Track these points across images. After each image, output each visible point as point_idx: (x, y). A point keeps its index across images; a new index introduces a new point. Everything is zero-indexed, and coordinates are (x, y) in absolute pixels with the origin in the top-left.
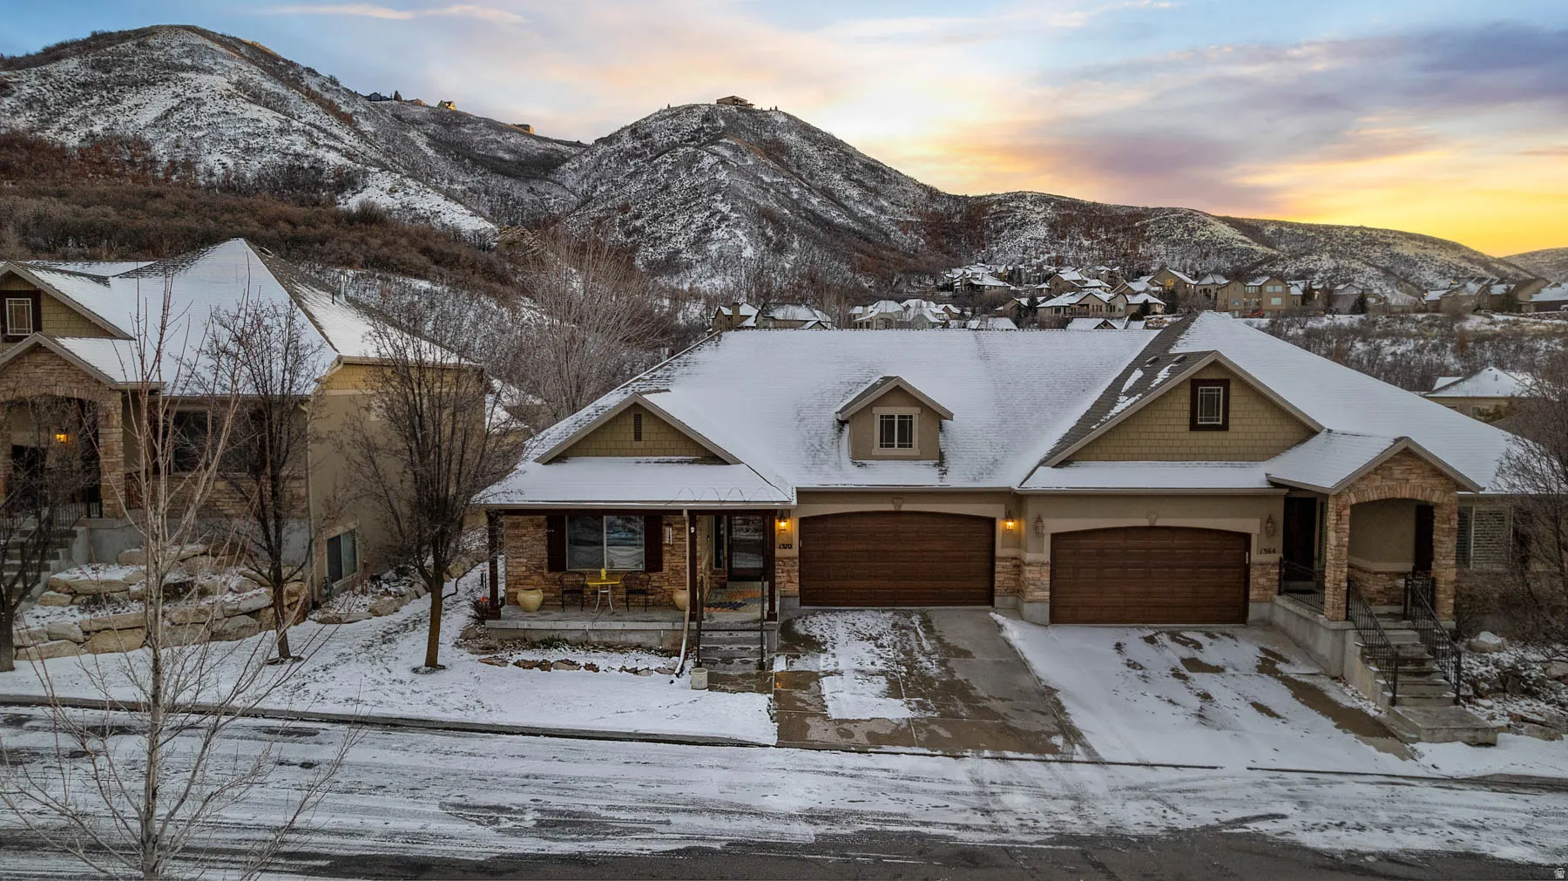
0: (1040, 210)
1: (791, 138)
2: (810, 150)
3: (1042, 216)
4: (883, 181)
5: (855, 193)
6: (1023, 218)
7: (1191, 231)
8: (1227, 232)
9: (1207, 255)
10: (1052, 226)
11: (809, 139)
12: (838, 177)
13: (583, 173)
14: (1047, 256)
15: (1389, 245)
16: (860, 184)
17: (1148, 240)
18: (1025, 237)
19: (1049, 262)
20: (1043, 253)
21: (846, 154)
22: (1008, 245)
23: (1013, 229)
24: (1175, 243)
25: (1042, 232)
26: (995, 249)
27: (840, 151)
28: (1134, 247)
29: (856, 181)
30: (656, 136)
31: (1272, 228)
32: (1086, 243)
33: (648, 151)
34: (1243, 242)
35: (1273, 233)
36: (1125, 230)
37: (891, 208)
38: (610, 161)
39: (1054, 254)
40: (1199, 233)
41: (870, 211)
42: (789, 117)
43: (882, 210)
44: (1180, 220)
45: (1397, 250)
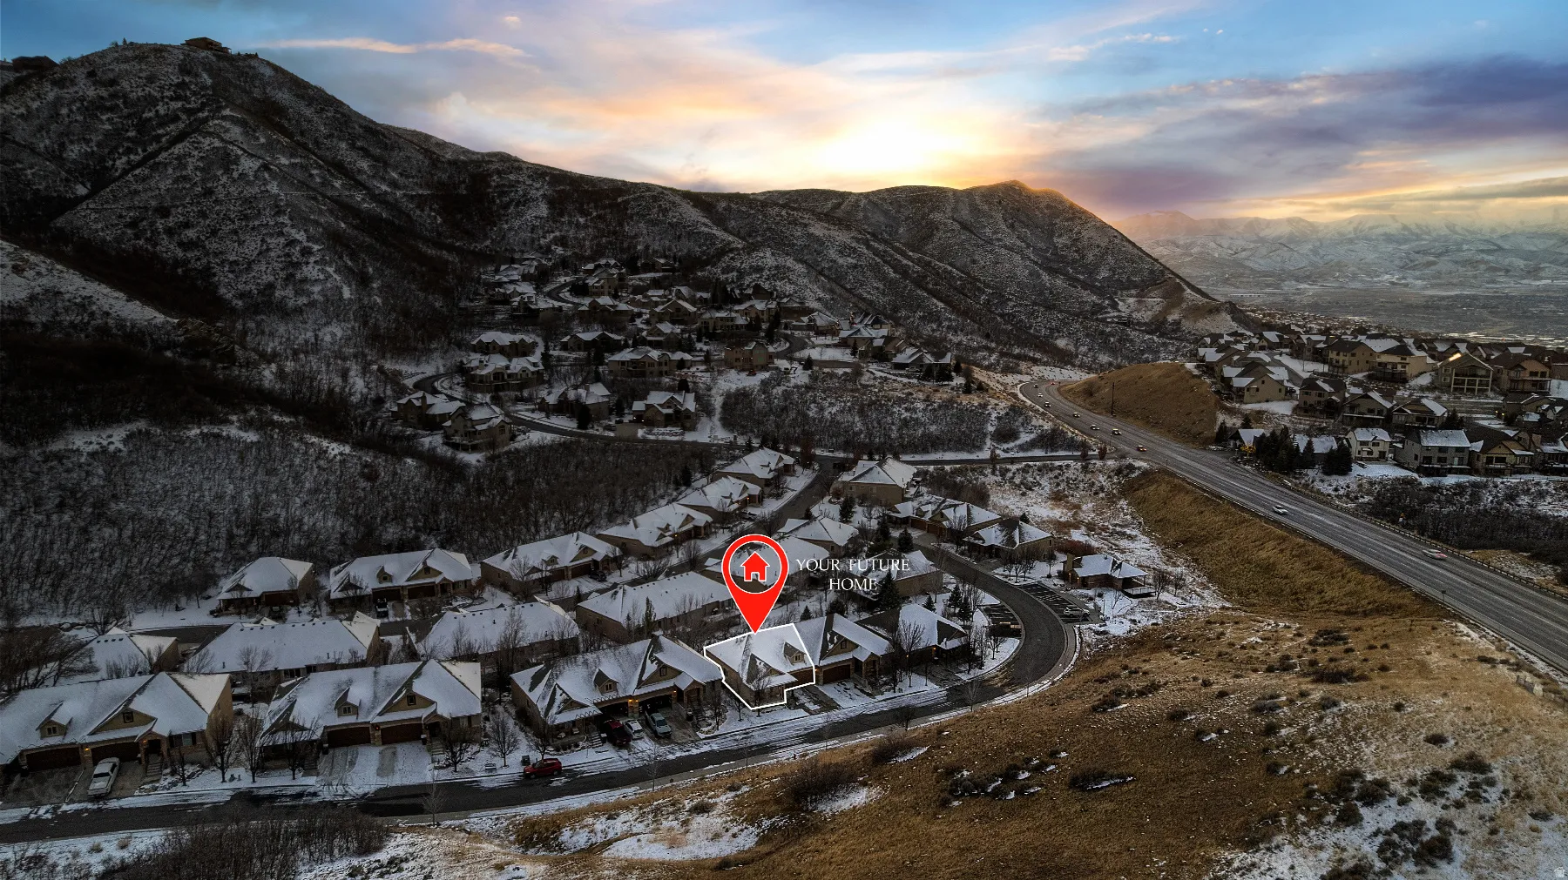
0: (538, 185)
1: (283, 96)
2: (308, 112)
3: (541, 192)
4: (385, 147)
5: (364, 164)
6: (524, 195)
7: (665, 211)
8: (693, 214)
9: (679, 237)
10: (551, 203)
11: (303, 98)
12: (343, 145)
13: (37, 122)
14: (552, 236)
15: (806, 225)
16: (366, 153)
17: (631, 217)
18: (530, 214)
19: (556, 241)
20: (548, 232)
21: (344, 115)
22: (517, 223)
23: (517, 205)
24: (654, 223)
25: (544, 210)
26: (506, 226)
27: (336, 112)
28: (621, 224)
29: (362, 149)
30: (125, 84)
31: (723, 204)
32: (582, 220)
33: (120, 102)
34: (706, 225)
35: (725, 209)
36: (610, 206)
37: (402, 181)
38: (71, 110)
39: (558, 234)
40: (670, 214)
41: (384, 188)
42: (276, 69)
43: (394, 184)
44: (655, 199)
45: (812, 230)
